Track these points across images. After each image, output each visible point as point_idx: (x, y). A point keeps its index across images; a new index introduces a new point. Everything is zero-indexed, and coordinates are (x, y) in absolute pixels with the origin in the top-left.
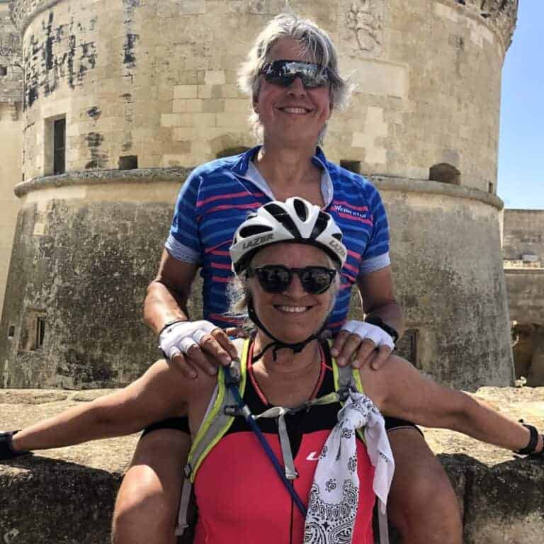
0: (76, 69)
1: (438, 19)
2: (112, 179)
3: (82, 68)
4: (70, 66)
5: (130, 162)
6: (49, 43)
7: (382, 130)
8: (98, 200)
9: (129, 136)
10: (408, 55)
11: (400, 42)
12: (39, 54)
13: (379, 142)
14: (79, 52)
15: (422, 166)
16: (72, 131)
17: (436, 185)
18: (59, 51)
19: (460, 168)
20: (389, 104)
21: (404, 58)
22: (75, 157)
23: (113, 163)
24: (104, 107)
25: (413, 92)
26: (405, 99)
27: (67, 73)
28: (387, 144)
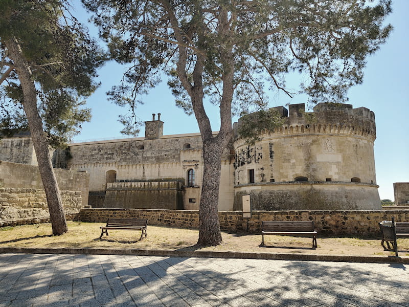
0: (257, 159)
1: (349, 141)
2: (269, 184)
3: (259, 158)
4: (255, 158)
5: (273, 180)
6: (249, 152)
7: (337, 170)
8: (265, 189)
9: (272, 174)
10: (341, 151)
11: (339, 149)
12: (245, 154)
13: (335, 173)
14: (257, 155)
15: (348, 178)
16: (256, 173)
17: (353, 183)
18: (251, 154)
19: (360, 178)
20: (338, 163)
21: (341, 152)
22: (257, 179)
23: (268, 181)
24: (264, 167)
25: (344, 160)
26: (342, 162)
27: (254, 159)
28: (338, 173)
